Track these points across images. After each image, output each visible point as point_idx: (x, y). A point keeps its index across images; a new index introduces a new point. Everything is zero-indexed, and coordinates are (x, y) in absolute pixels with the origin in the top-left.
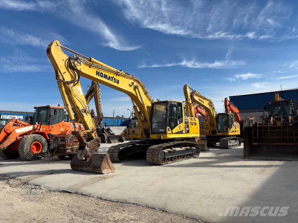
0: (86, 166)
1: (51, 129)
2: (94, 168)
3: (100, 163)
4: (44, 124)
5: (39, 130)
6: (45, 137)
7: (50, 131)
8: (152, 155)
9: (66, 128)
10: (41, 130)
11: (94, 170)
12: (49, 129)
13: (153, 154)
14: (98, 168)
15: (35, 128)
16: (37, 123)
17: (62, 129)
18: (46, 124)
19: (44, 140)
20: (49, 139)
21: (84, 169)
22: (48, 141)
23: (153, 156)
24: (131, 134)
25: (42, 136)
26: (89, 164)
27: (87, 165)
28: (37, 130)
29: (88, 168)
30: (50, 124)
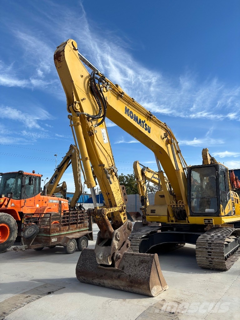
0: (111, 278)
1: (22, 205)
2: (131, 282)
3: (144, 273)
4: (13, 197)
5: (6, 206)
6: (16, 217)
7: (21, 208)
8: (208, 252)
9: (42, 205)
10: (9, 207)
11: (131, 286)
12: (20, 206)
13: (209, 250)
14: (141, 284)
15: (1, 204)
16: (3, 196)
17: (38, 206)
18: (16, 198)
19: (13, 221)
20: (20, 220)
21: (107, 282)
22: (19, 223)
23: (210, 255)
24: (148, 215)
25: (11, 216)
26: (119, 274)
27: (115, 275)
28: (3, 207)
29: (117, 282)
30: (22, 197)
